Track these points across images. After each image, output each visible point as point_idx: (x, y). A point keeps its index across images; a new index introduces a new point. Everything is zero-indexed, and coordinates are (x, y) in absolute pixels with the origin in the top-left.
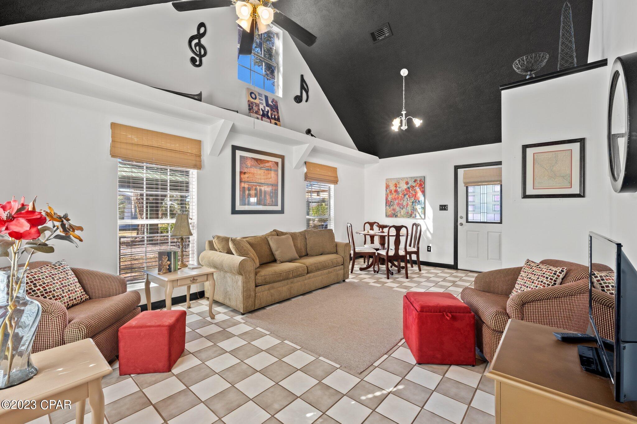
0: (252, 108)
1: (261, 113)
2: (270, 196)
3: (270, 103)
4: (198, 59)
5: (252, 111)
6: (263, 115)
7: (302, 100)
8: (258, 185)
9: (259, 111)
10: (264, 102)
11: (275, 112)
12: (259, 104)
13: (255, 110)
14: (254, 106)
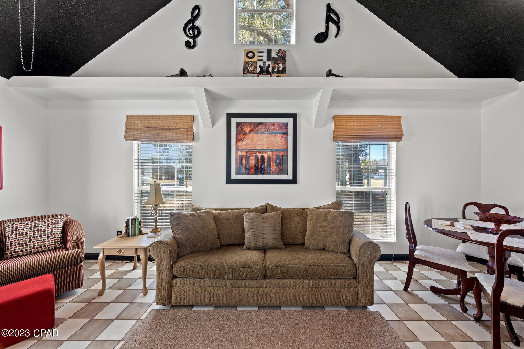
0: (247, 68)
1: (259, 70)
2: (276, 163)
3: (274, 55)
4: (191, 41)
5: (245, 72)
6: (261, 72)
7: (328, 37)
8: (259, 152)
9: (256, 69)
10: (265, 58)
11: (279, 64)
12: (257, 62)
13: (251, 70)
14: (250, 65)
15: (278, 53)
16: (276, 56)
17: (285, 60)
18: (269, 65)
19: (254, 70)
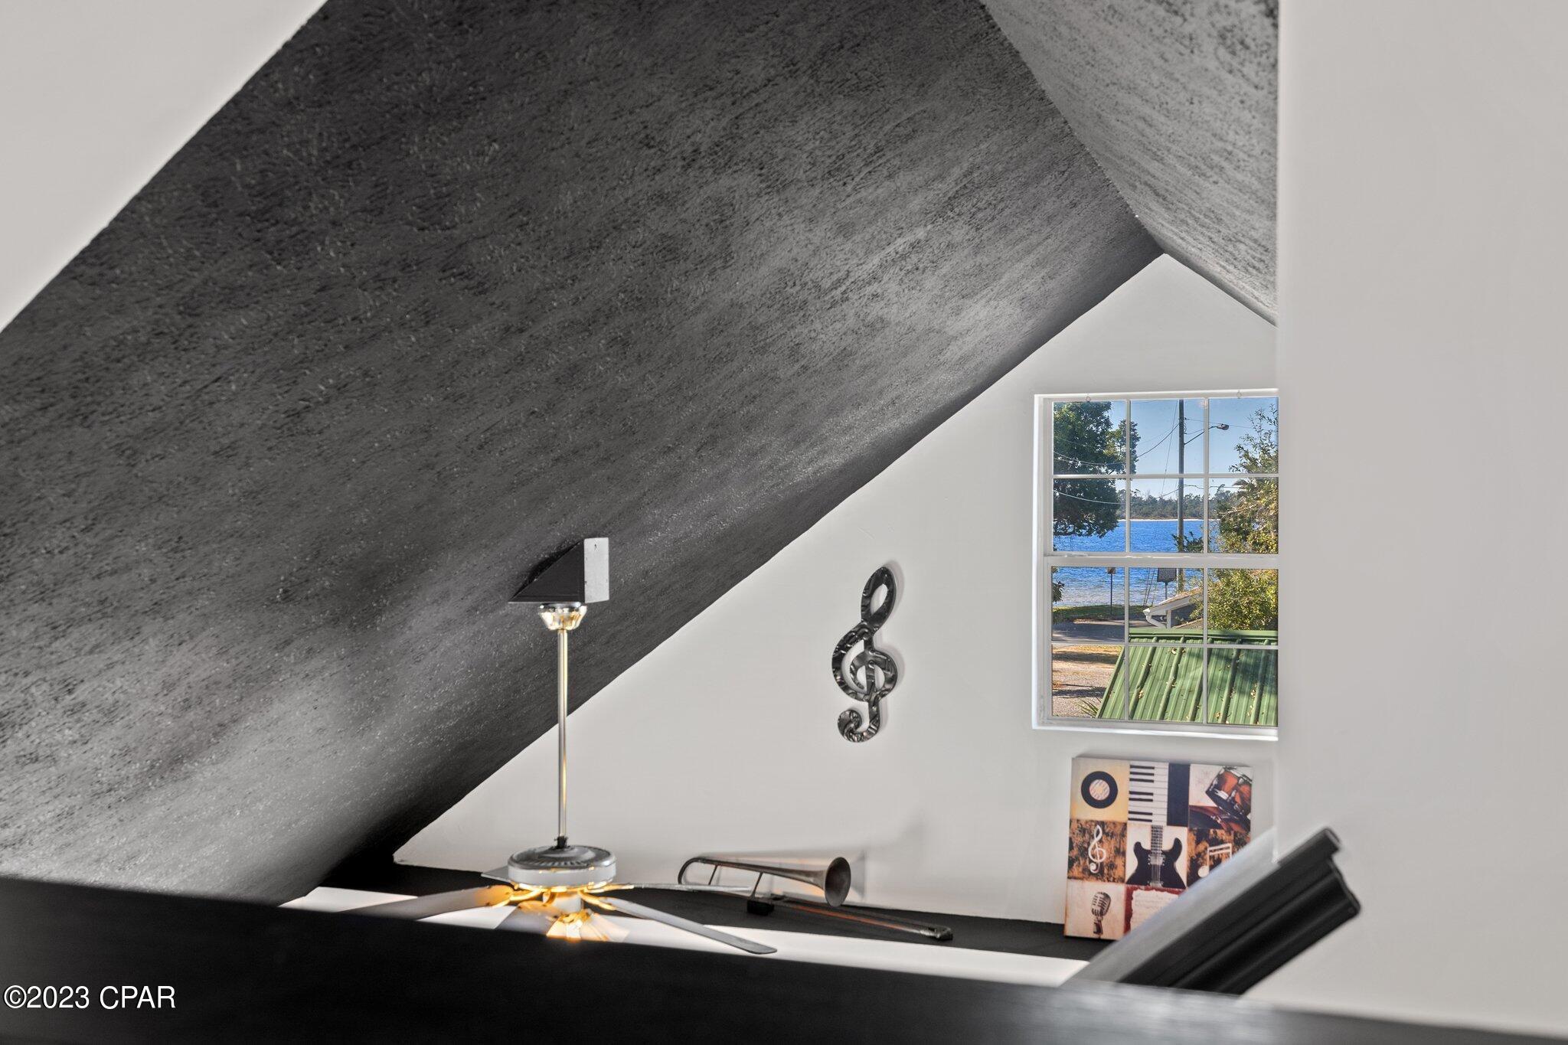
0: (1084, 851)
1: (1132, 864)
3: (1198, 797)
4: (865, 709)
5: (1076, 872)
6: (1142, 878)
9: (1119, 862)
10: (1159, 809)
11: (1222, 842)
12: (1125, 824)
13: (1099, 861)
14: (1097, 839)
15: (1219, 787)
16: (1209, 803)
17: (1246, 825)
18: (1177, 844)
19: (1112, 866)
